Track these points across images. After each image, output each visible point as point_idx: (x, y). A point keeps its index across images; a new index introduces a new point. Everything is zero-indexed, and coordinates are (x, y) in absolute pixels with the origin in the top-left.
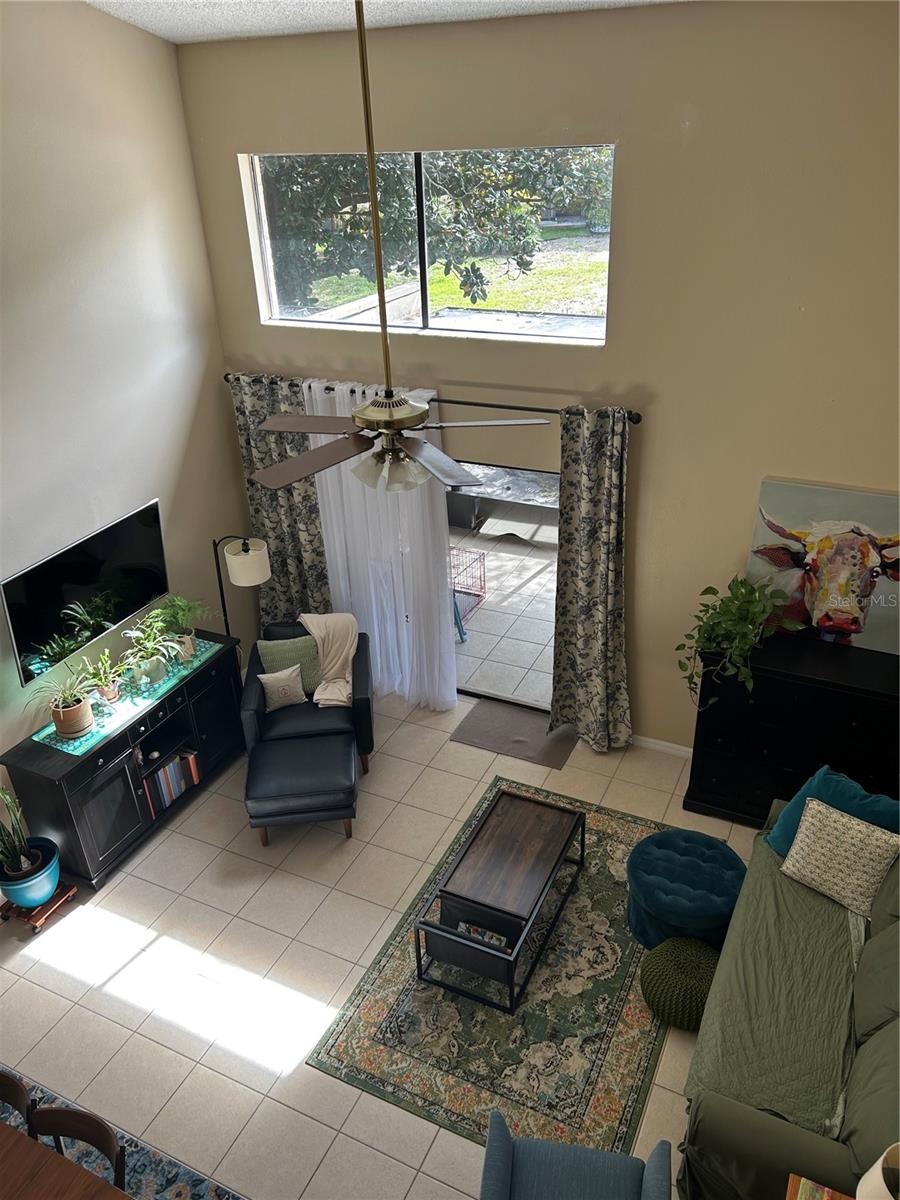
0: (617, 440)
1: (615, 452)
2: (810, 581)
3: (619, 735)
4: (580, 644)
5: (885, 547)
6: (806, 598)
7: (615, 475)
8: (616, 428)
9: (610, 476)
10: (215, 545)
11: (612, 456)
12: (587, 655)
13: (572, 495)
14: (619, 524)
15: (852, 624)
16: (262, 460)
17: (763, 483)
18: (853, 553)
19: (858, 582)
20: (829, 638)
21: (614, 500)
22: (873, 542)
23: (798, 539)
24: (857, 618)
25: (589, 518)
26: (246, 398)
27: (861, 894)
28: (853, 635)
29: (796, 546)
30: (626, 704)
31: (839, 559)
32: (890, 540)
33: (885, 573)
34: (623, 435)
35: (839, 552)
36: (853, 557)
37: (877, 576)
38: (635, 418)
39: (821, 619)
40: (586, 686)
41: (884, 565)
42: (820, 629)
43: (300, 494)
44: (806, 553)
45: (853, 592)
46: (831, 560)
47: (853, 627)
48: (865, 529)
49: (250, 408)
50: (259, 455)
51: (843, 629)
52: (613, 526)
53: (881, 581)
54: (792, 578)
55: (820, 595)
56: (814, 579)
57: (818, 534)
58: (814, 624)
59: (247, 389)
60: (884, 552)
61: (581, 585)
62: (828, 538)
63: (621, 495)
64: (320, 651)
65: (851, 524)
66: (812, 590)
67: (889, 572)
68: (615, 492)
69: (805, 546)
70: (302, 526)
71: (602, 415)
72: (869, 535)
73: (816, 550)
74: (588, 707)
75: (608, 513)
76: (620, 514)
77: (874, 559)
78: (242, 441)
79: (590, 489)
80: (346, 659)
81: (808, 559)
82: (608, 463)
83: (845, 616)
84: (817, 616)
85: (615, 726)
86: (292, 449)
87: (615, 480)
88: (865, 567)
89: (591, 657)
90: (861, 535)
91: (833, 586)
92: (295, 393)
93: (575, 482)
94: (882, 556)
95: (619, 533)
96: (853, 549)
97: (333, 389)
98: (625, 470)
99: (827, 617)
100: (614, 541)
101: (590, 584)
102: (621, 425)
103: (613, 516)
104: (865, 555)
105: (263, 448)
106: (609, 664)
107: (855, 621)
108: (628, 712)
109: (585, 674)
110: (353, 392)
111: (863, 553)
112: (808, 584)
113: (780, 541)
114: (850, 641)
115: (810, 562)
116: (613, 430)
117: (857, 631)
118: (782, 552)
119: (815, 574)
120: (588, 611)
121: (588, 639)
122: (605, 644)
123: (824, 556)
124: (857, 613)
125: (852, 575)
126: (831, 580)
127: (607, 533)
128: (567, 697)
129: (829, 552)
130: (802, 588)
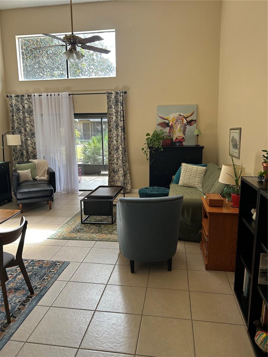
0: (121, 97)
1: (121, 101)
2: (171, 130)
3: (128, 188)
4: (115, 161)
5: (187, 118)
6: (171, 135)
7: (121, 107)
8: (121, 94)
9: (120, 108)
10: (3, 136)
11: (120, 102)
12: (118, 164)
13: (110, 118)
14: (124, 121)
15: (183, 139)
16: (17, 120)
17: (157, 106)
18: (180, 121)
19: (182, 128)
20: (178, 144)
21: (122, 114)
22: (184, 117)
23: (167, 120)
24: (183, 137)
25: (116, 121)
26: (13, 101)
27: (199, 183)
28: (183, 142)
29: (167, 121)
30: (129, 178)
31: (177, 123)
32: (188, 116)
33: (188, 124)
34: (123, 96)
35: (177, 121)
36: (180, 122)
37: (186, 126)
38: (125, 93)
39: (175, 140)
40: (118, 174)
41: (187, 122)
42: (175, 143)
43: (29, 128)
44: (170, 123)
45: (182, 131)
46: (175, 123)
47: (183, 140)
48: (182, 114)
49: (14, 104)
50: (16, 118)
51: (181, 141)
52: (122, 122)
53: (187, 126)
54: (167, 130)
55: (174, 133)
56: (172, 129)
57: (171, 117)
58: (174, 141)
59: (14, 98)
60: (187, 119)
61: (115, 142)
62: (174, 118)
63: (123, 113)
64: (37, 167)
65: (178, 113)
66: (172, 132)
67: (189, 124)
68: (122, 112)
69: (169, 121)
70: (29, 139)
71: (117, 93)
72: (183, 115)
73: (172, 121)
74: (119, 181)
75: (121, 118)
76: (123, 118)
77: (185, 121)
78: (11, 115)
79: (115, 113)
80: (45, 170)
81: (170, 124)
82: (119, 104)
83: (181, 137)
84: (174, 139)
85: (127, 185)
86: (27, 114)
87: (122, 109)
88: (183, 123)
89: (119, 165)
90: (181, 116)
91: (177, 130)
92: (29, 99)
93: (111, 113)
94: (187, 120)
95: (124, 123)
96: (180, 120)
97: (41, 95)
98: (124, 106)
99: (177, 139)
100: (123, 126)
101: (117, 141)
102: (122, 93)
103: (122, 119)
104: (183, 121)
105: (18, 116)
106: (124, 165)
107: (183, 138)
108: (130, 180)
109: (117, 170)
110: (47, 95)
111: (182, 120)
112: (171, 131)
113: (163, 121)
114: (183, 144)
115: (171, 125)
116: (120, 95)
117: (184, 141)
118: (164, 123)
119: (172, 128)
120: (117, 149)
121: (117, 159)
122: (122, 157)
123: (174, 123)
124: (183, 136)
125: (181, 126)
126: (176, 129)
127: (121, 124)
128: (112, 182)
129: (175, 121)
130: (170, 132)
